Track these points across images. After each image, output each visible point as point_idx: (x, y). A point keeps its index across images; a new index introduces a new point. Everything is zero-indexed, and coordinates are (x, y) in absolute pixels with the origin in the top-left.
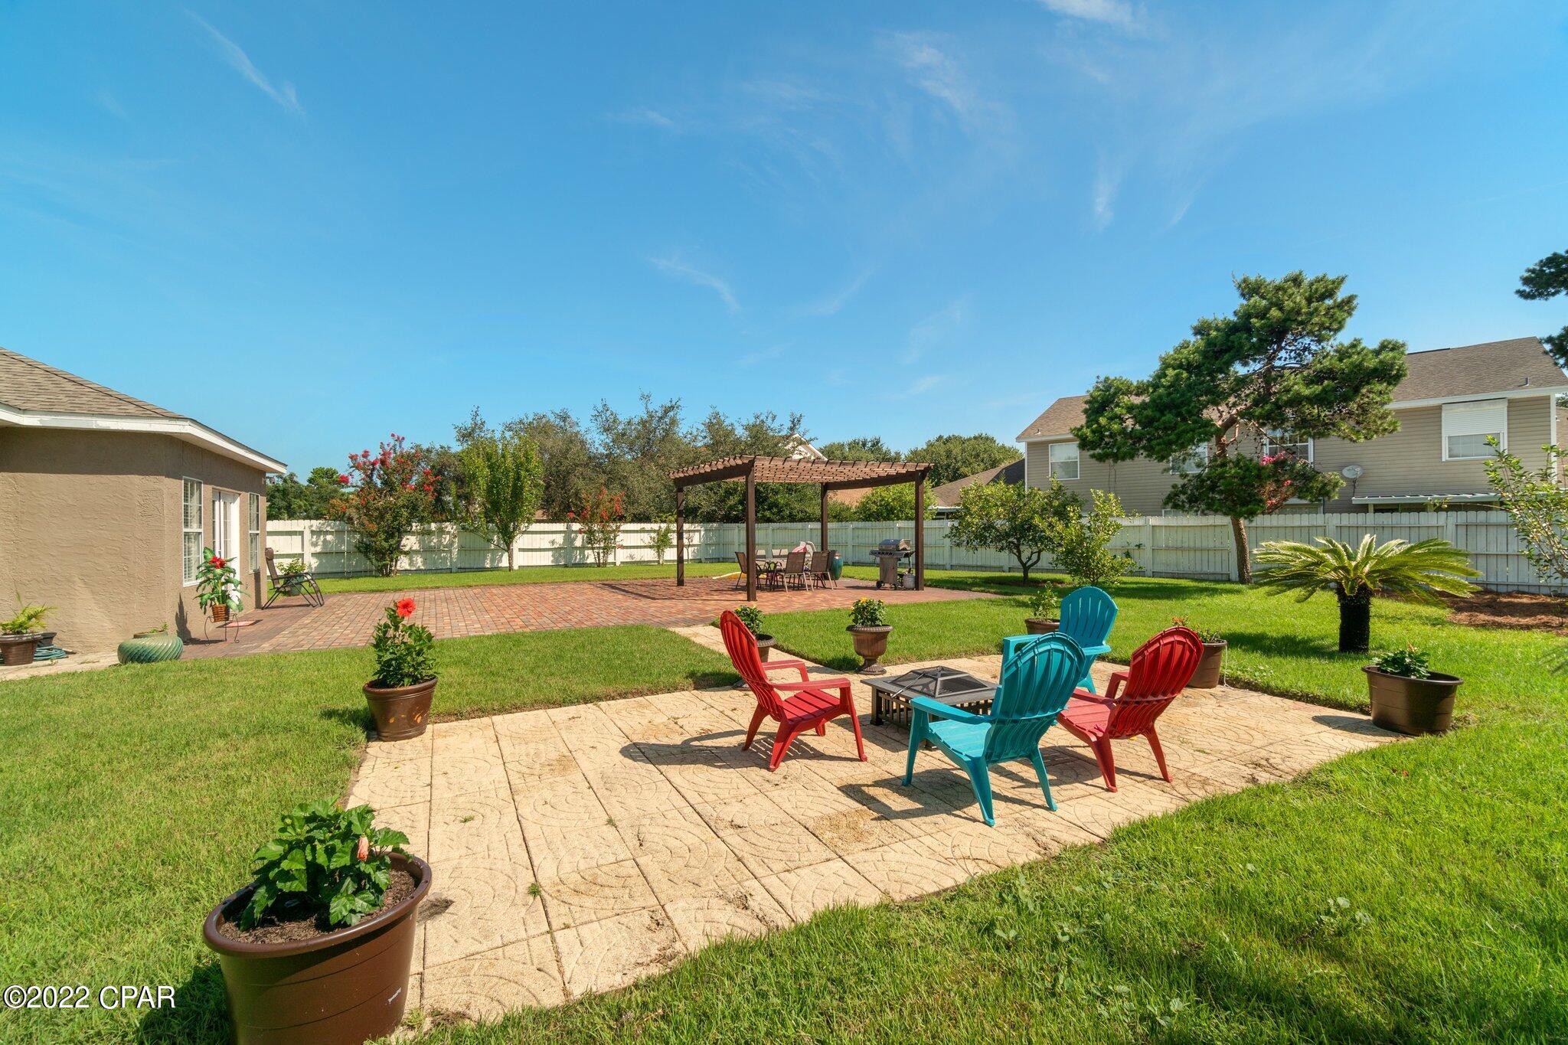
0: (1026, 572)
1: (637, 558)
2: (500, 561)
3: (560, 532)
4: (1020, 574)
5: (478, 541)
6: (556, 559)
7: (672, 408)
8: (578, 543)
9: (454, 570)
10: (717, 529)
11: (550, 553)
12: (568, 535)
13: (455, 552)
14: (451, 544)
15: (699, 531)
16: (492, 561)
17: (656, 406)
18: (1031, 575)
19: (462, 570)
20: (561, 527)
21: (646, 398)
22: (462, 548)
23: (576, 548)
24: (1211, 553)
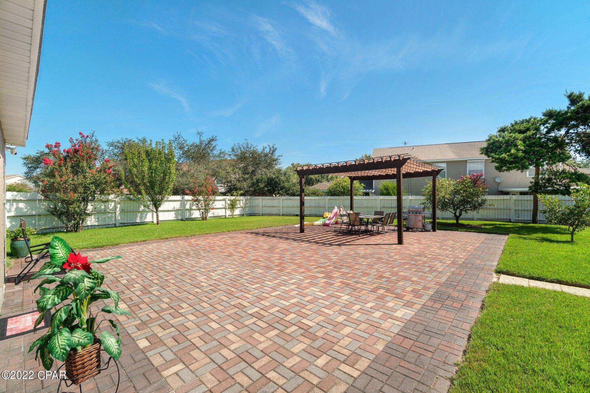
0: (457, 221)
1: (216, 215)
2: (146, 218)
3: (179, 201)
4: (455, 221)
5: (131, 205)
6: (176, 216)
7: (213, 140)
8: (188, 207)
9: (117, 225)
10: (250, 199)
11: (174, 212)
12: (183, 203)
13: (118, 212)
14: (115, 208)
15: (242, 200)
16: (141, 218)
17: (205, 138)
18: (460, 222)
19: (124, 225)
20: (178, 197)
21: (200, 134)
22: (122, 211)
23: (187, 210)
24: (502, 211)
